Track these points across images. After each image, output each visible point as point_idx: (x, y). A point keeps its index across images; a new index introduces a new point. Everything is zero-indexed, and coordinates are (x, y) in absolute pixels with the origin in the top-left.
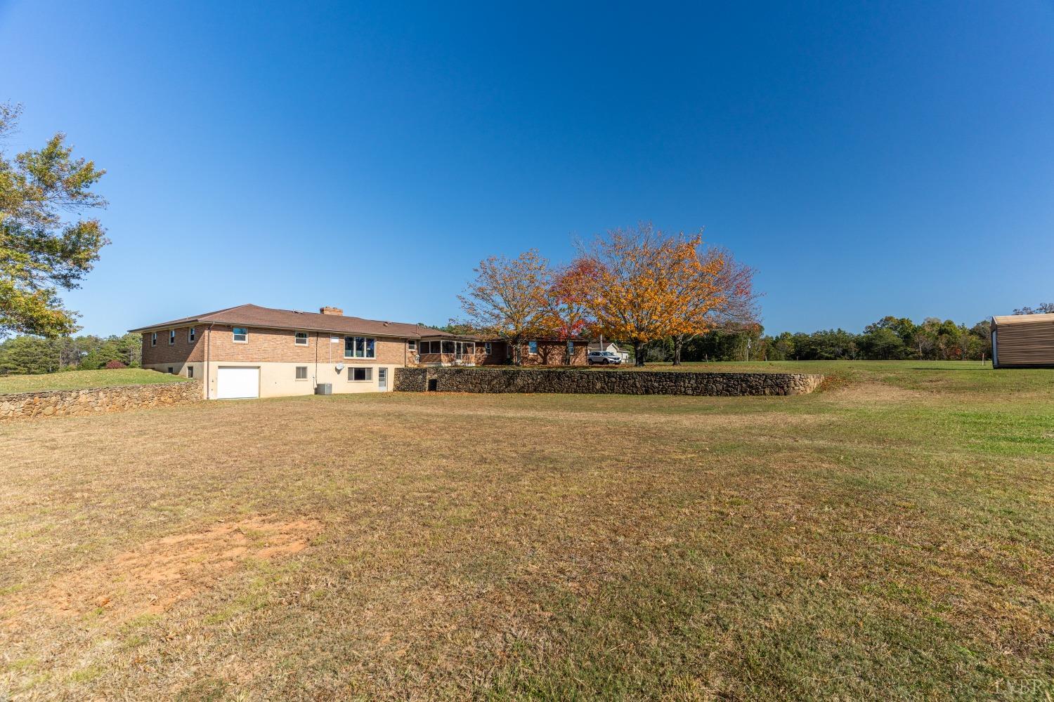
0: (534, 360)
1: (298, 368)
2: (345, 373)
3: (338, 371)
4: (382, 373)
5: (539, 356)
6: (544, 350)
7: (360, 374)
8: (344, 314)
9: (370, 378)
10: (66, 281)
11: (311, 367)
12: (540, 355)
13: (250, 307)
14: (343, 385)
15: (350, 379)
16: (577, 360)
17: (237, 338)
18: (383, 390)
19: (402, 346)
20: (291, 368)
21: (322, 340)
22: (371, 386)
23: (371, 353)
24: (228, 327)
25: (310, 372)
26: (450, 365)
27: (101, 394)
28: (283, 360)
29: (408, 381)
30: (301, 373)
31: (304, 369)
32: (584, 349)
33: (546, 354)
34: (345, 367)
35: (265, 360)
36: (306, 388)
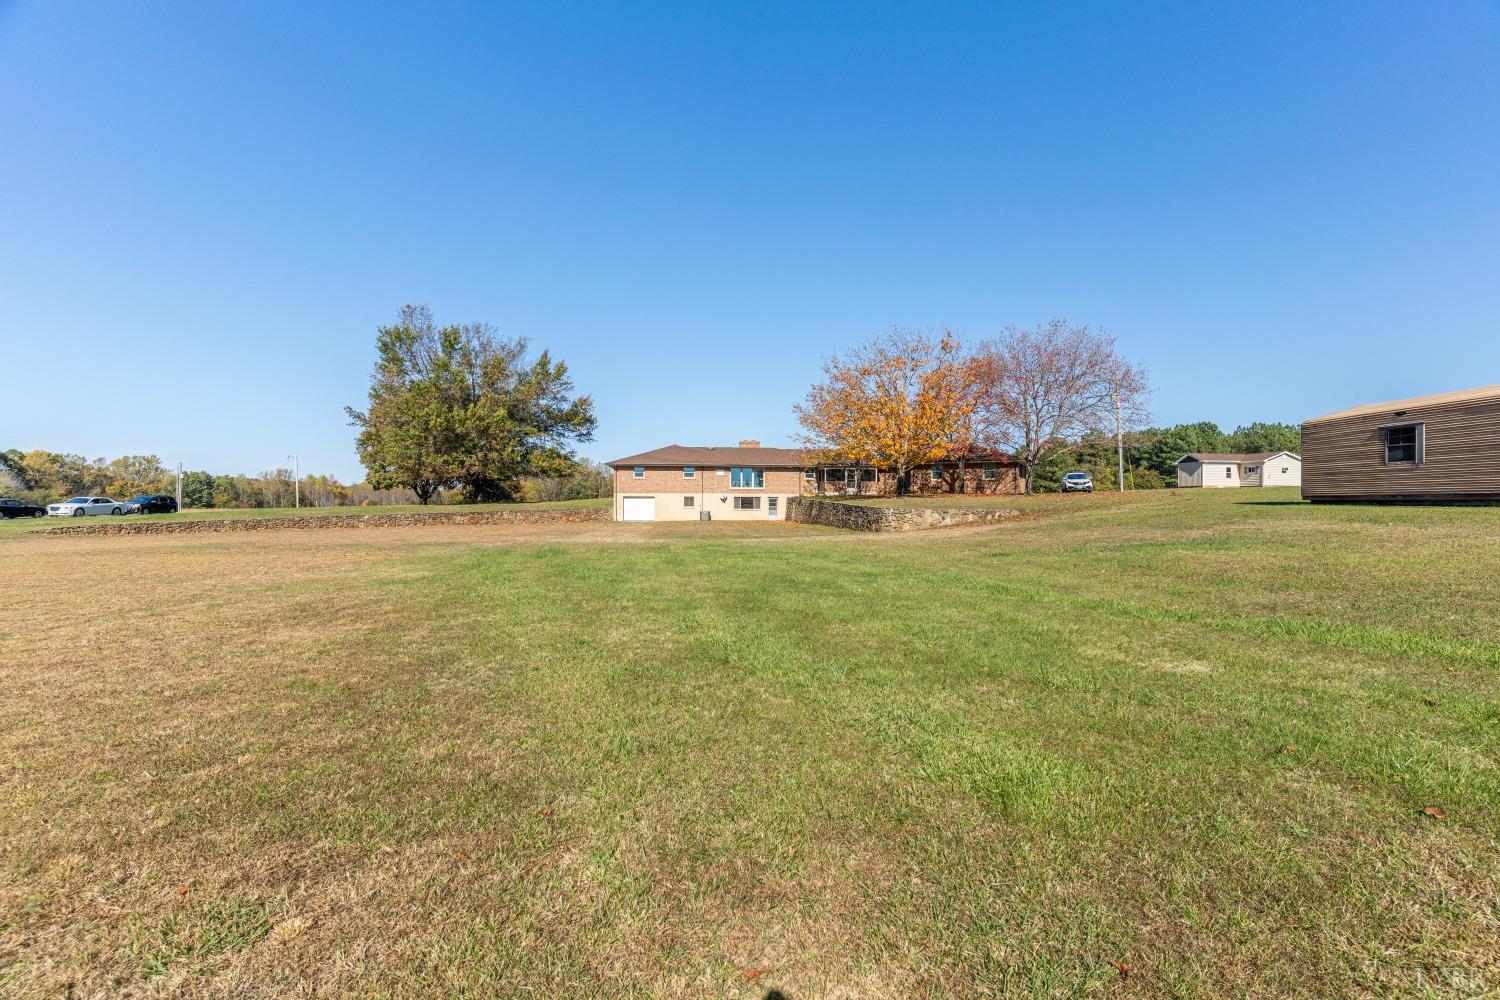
0: (938, 488)
1: (686, 498)
2: (731, 501)
3: (724, 500)
4: (773, 503)
5: (944, 483)
6: (952, 475)
7: (747, 503)
8: (762, 446)
9: (758, 506)
10: (581, 437)
11: (697, 497)
12: (946, 481)
13: (675, 447)
14: (727, 512)
15: (736, 507)
16: (999, 488)
17: (637, 475)
18: (773, 518)
19: (796, 474)
20: (680, 498)
21: (707, 474)
22: (762, 514)
23: (760, 484)
24: (631, 468)
25: (697, 501)
26: (837, 494)
27: (519, 514)
28: (673, 491)
29: (811, 513)
30: (689, 501)
31: (692, 498)
32: (1010, 472)
33: (954, 480)
34: (731, 498)
35: (657, 491)
36: (692, 515)
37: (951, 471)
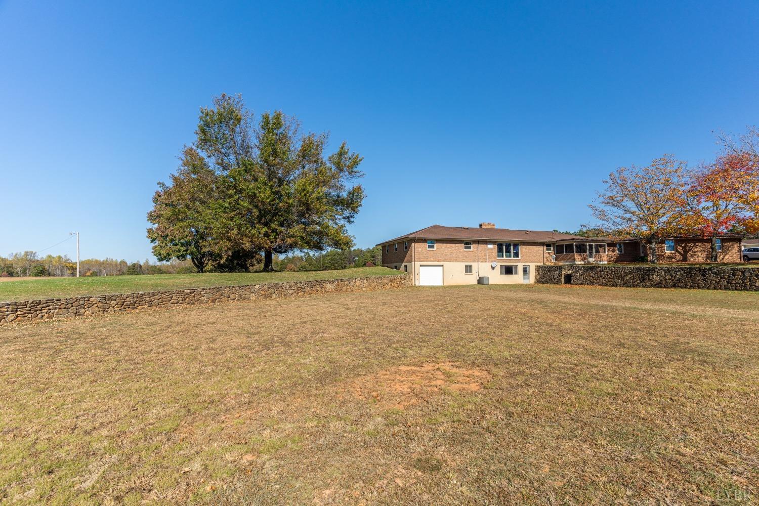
0: (672, 258)
1: (466, 266)
2: (498, 269)
3: (493, 268)
4: (526, 269)
5: (677, 254)
6: (684, 248)
7: (509, 270)
8: (496, 227)
9: (516, 273)
11: (475, 265)
12: (679, 253)
13: (436, 227)
14: (496, 278)
15: (501, 274)
16: (727, 257)
17: (430, 247)
18: (527, 282)
19: (541, 248)
20: (462, 266)
21: (481, 246)
22: (517, 279)
23: (516, 255)
24: (424, 241)
25: (474, 269)
26: (583, 263)
28: (457, 260)
29: (546, 276)
30: (469, 269)
31: (470, 266)
32: (736, 246)
33: (686, 252)
34: (498, 265)
35: (446, 260)
36: (472, 280)
37: (683, 245)
